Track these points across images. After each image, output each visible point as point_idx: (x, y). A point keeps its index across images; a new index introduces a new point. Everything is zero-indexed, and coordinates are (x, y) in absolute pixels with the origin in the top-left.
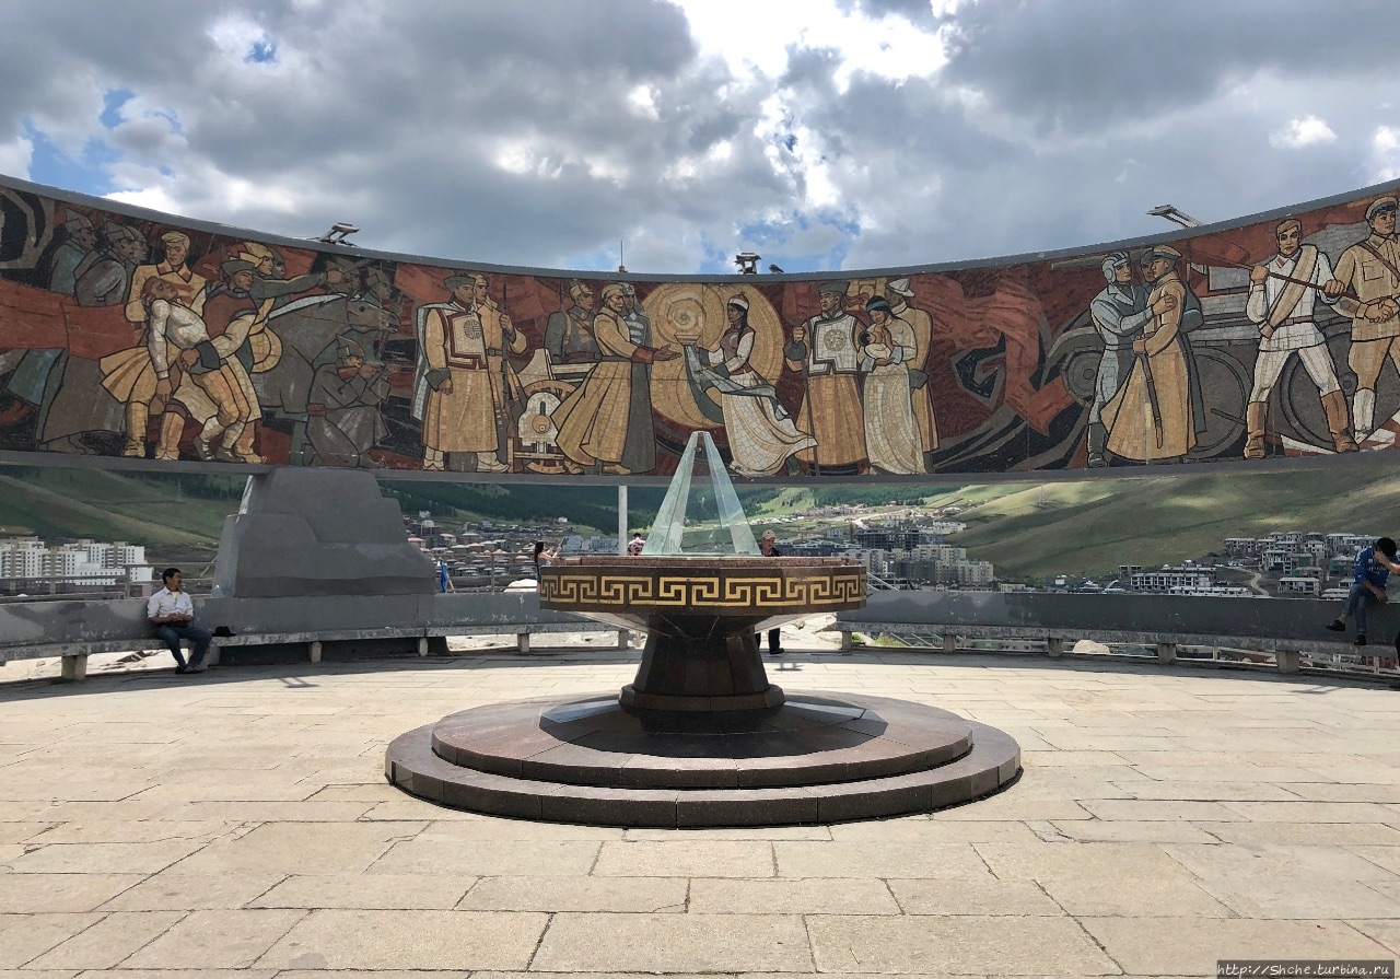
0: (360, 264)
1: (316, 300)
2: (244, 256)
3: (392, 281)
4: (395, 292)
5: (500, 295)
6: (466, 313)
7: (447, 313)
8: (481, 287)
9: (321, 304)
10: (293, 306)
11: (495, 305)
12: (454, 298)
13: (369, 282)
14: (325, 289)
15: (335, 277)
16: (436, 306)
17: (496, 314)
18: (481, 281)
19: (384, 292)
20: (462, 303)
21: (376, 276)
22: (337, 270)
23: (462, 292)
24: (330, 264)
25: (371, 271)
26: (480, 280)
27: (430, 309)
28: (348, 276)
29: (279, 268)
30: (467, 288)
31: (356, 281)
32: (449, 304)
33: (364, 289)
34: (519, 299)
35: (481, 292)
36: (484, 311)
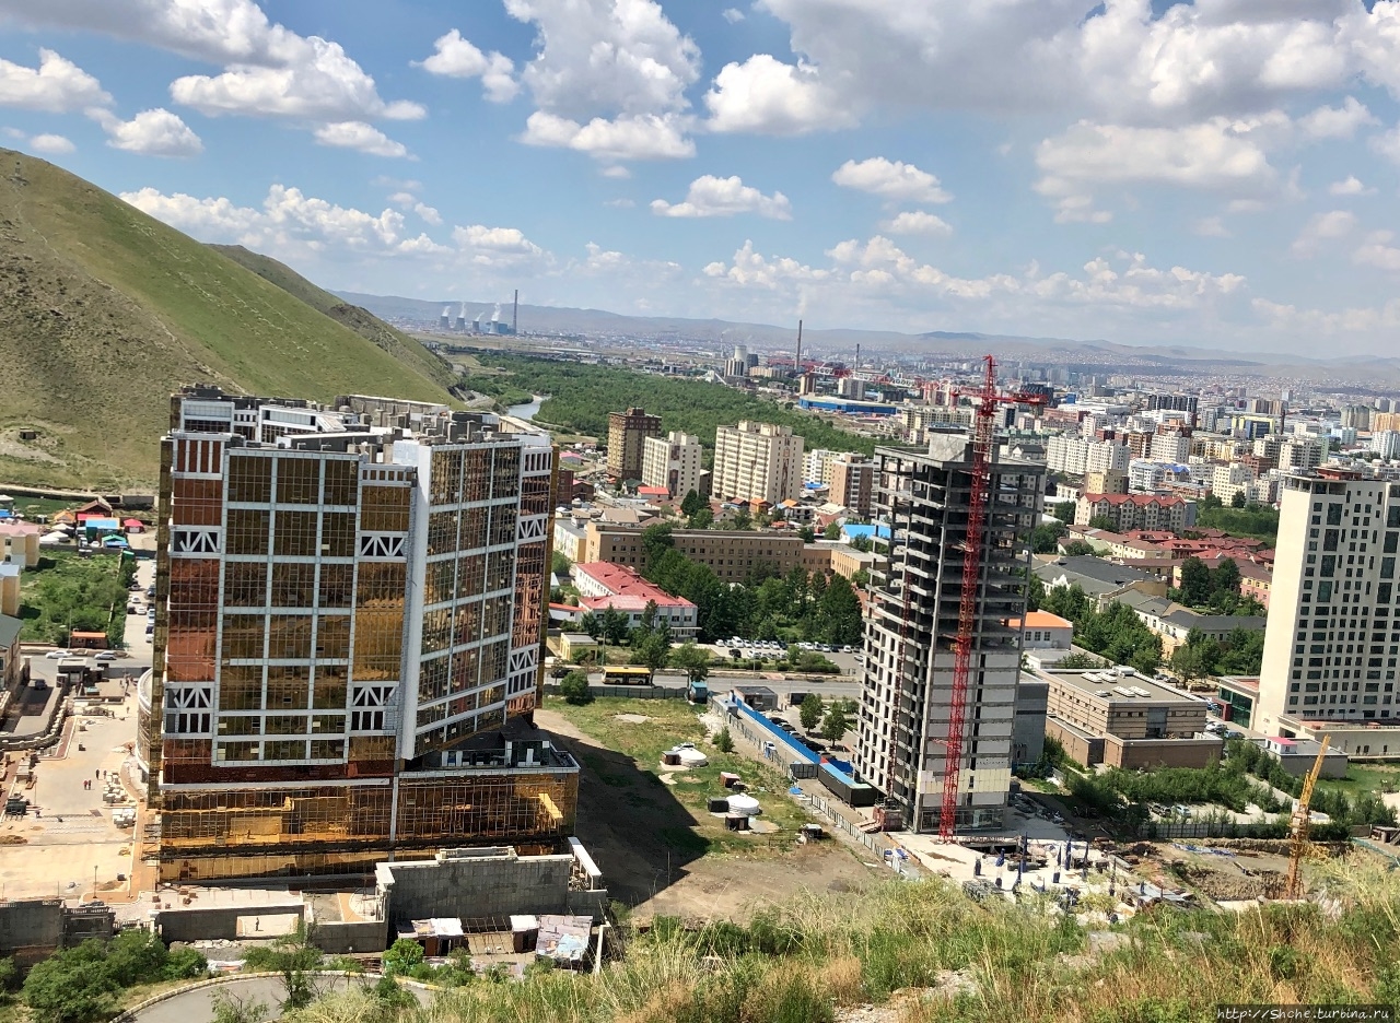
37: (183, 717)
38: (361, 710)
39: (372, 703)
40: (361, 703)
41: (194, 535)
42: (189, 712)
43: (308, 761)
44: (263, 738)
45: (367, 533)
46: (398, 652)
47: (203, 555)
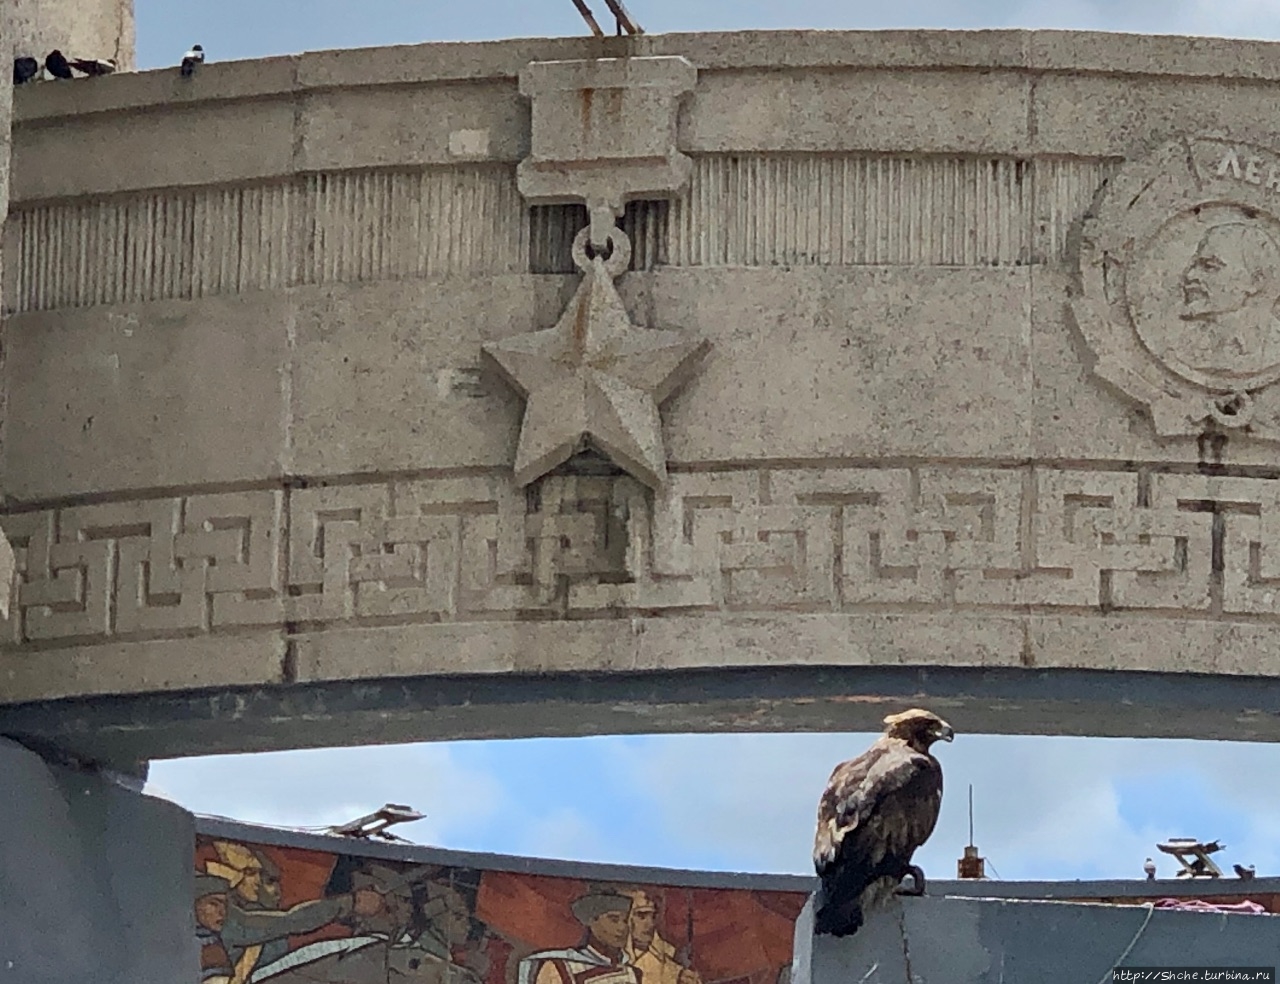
0: (413, 875)
1: (334, 946)
2: (213, 868)
3: (472, 905)
4: (477, 929)
5: (681, 931)
6: (612, 969)
7: (575, 968)
8: (642, 915)
9: (342, 954)
10: (292, 959)
11: (671, 951)
12: (589, 939)
13: (428, 909)
14: (349, 926)
15: (367, 902)
16: (553, 954)
17: (672, 969)
18: (643, 902)
19: (458, 929)
20: (605, 949)
21: (444, 900)
22: (373, 889)
23: (605, 927)
24: (359, 879)
25: (433, 888)
26: (640, 901)
27: (542, 962)
28: (390, 901)
29: (270, 889)
30: (615, 919)
31: (405, 909)
32: (578, 949)
33: (420, 923)
34: (717, 937)
35: (641, 925)
36: (648, 962)
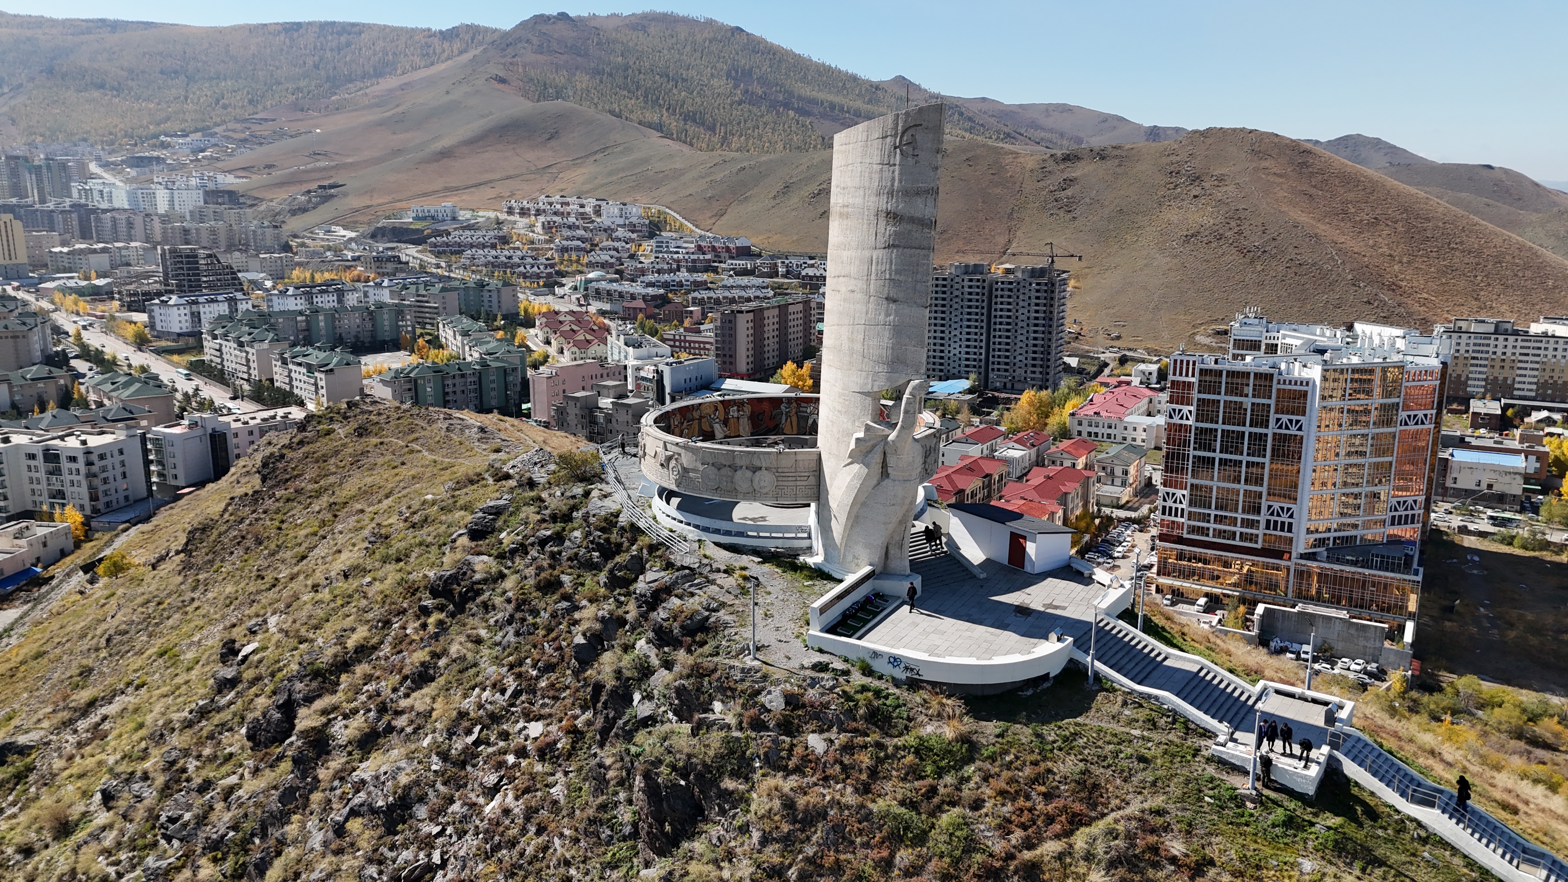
37: (1171, 508)
38: (1273, 518)
39: (1279, 515)
40: (1272, 514)
41: (1180, 411)
42: (1174, 506)
43: (1237, 542)
44: (1212, 526)
45: (1279, 416)
46: (1296, 486)
47: (1184, 422)
